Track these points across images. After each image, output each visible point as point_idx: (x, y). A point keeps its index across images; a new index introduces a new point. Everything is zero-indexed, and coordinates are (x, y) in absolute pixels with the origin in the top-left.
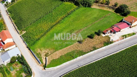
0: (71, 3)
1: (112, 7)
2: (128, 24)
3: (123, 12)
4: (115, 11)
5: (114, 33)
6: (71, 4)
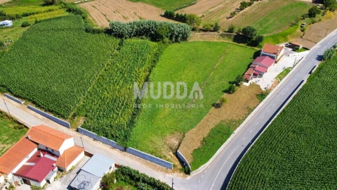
0: (142, 38)
1: (227, 35)
2: (273, 58)
3: (250, 39)
4: (234, 41)
5: (261, 76)
6: (143, 40)
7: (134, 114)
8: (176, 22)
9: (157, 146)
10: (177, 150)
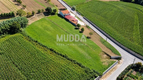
2: (70, 15)
9: (106, 62)
10: (110, 57)
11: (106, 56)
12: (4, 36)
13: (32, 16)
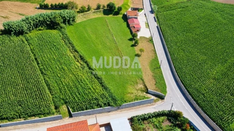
1: (98, 12)
2: (136, 18)
5: (140, 30)
7: (101, 83)
8: (54, 11)
9: (134, 94)
10: (147, 90)
11: (143, 87)
12: (42, 29)
13: (86, 11)
